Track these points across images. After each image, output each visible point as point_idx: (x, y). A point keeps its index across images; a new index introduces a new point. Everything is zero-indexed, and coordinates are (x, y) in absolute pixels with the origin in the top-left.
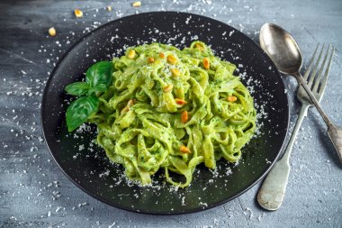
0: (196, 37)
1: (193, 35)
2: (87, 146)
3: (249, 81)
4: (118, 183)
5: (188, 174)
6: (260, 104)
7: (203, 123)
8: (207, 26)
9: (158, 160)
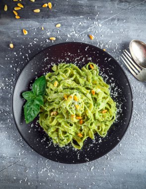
0: (90, 59)
1: (89, 57)
2: (35, 124)
3: (116, 89)
4: (50, 145)
5: (81, 144)
6: (119, 104)
7: (89, 125)
8: (96, 53)
9: (68, 140)
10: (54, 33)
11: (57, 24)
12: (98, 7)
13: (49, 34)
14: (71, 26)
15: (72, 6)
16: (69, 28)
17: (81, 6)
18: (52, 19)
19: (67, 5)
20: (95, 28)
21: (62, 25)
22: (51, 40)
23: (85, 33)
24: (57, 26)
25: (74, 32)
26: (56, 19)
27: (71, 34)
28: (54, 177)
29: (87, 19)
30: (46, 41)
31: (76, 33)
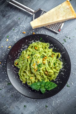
0: (13, 66)
3: (23, 47)
4: (64, 69)
6: (30, 43)
10: (8, 45)
11: (6, 39)
12: (16, 19)
13: (6, 47)
14: (12, 36)
15: (6, 28)
16: (13, 37)
17: (9, 24)
18: (3, 40)
19: (4, 29)
20: (22, 28)
21: (9, 39)
22: (10, 48)
23: (20, 33)
24: (7, 41)
25: (16, 37)
26: (4, 38)
27: (15, 38)
28: (60, 102)
29: (16, 27)
30: (8, 50)
31: (17, 36)
